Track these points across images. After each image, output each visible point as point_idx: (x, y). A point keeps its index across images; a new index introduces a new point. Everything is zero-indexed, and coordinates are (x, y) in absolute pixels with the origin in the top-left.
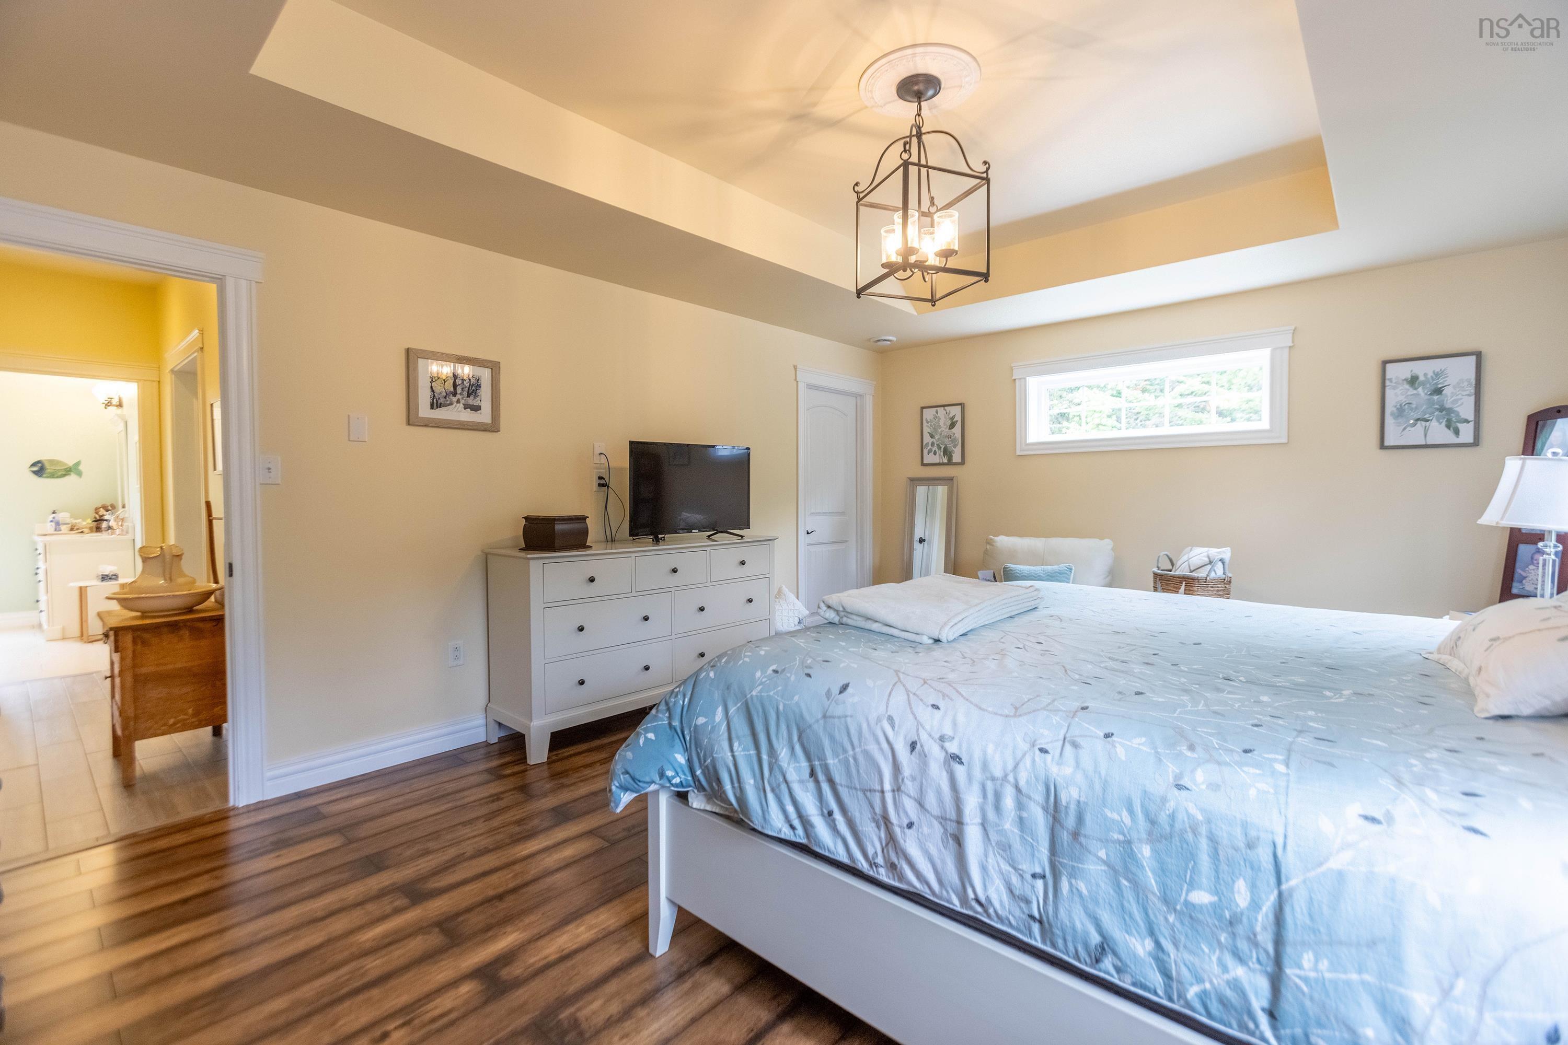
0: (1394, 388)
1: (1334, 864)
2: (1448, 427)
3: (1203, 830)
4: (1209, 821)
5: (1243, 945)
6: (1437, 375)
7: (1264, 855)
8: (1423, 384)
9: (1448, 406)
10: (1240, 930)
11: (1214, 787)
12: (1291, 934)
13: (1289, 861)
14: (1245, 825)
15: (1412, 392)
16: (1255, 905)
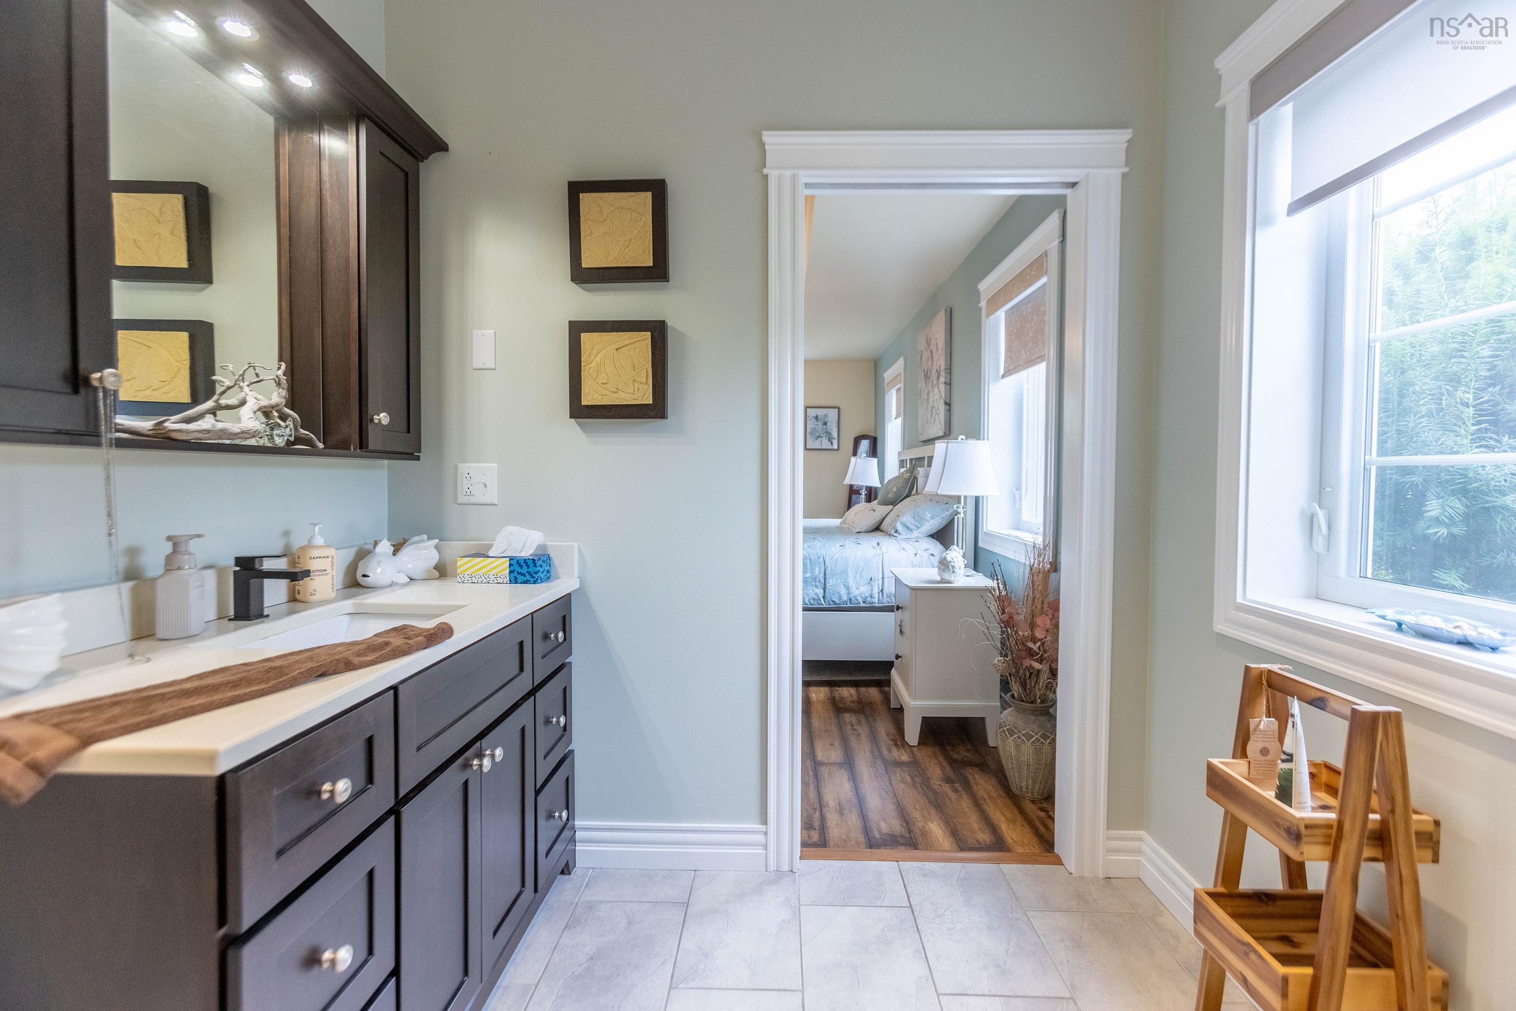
0: (810, 420)
1: (836, 557)
2: (829, 441)
3: (808, 558)
4: (809, 555)
5: (817, 583)
6: (825, 416)
7: (822, 559)
8: (820, 419)
9: (829, 431)
10: (817, 580)
11: (809, 547)
12: (827, 577)
13: (827, 560)
14: (817, 554)
15: (816, 423)
16: (820, 572)
